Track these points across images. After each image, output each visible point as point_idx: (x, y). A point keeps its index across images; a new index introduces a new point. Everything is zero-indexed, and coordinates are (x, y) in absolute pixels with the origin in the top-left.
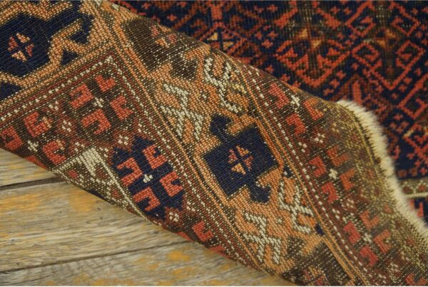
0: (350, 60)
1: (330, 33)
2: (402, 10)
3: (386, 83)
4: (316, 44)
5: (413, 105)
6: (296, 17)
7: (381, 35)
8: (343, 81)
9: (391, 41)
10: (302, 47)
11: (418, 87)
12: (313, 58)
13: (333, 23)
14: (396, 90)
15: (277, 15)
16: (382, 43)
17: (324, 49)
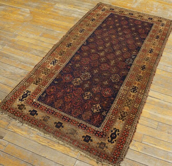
0: (72, 101)
1: (72, 98)
2: (82, 99)
3: (74, 105)
4: (69, 98)
5: (76, 108)
6: (69, 95)
7: (77, 100)
8: (69, 102)
9: (78, 101)
10: (68, 97)
11: (78, 107)
12: (68, 99)
13: (73, 97)
14: (75, 106)
15: (68, 94)
16: (77, 101)
17: (69, 99)
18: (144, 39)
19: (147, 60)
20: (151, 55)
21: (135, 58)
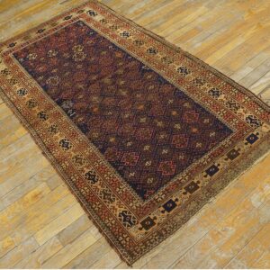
18: (102, 151)
19: (53, 129)
20: (57, 138)
21: (69, 115)
